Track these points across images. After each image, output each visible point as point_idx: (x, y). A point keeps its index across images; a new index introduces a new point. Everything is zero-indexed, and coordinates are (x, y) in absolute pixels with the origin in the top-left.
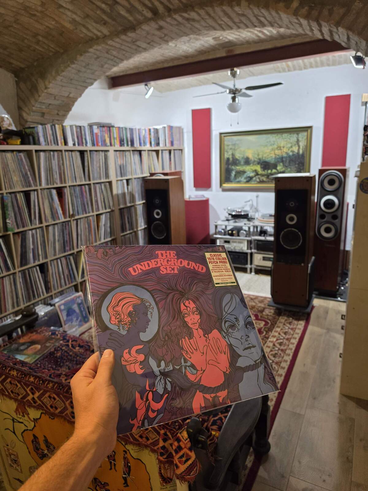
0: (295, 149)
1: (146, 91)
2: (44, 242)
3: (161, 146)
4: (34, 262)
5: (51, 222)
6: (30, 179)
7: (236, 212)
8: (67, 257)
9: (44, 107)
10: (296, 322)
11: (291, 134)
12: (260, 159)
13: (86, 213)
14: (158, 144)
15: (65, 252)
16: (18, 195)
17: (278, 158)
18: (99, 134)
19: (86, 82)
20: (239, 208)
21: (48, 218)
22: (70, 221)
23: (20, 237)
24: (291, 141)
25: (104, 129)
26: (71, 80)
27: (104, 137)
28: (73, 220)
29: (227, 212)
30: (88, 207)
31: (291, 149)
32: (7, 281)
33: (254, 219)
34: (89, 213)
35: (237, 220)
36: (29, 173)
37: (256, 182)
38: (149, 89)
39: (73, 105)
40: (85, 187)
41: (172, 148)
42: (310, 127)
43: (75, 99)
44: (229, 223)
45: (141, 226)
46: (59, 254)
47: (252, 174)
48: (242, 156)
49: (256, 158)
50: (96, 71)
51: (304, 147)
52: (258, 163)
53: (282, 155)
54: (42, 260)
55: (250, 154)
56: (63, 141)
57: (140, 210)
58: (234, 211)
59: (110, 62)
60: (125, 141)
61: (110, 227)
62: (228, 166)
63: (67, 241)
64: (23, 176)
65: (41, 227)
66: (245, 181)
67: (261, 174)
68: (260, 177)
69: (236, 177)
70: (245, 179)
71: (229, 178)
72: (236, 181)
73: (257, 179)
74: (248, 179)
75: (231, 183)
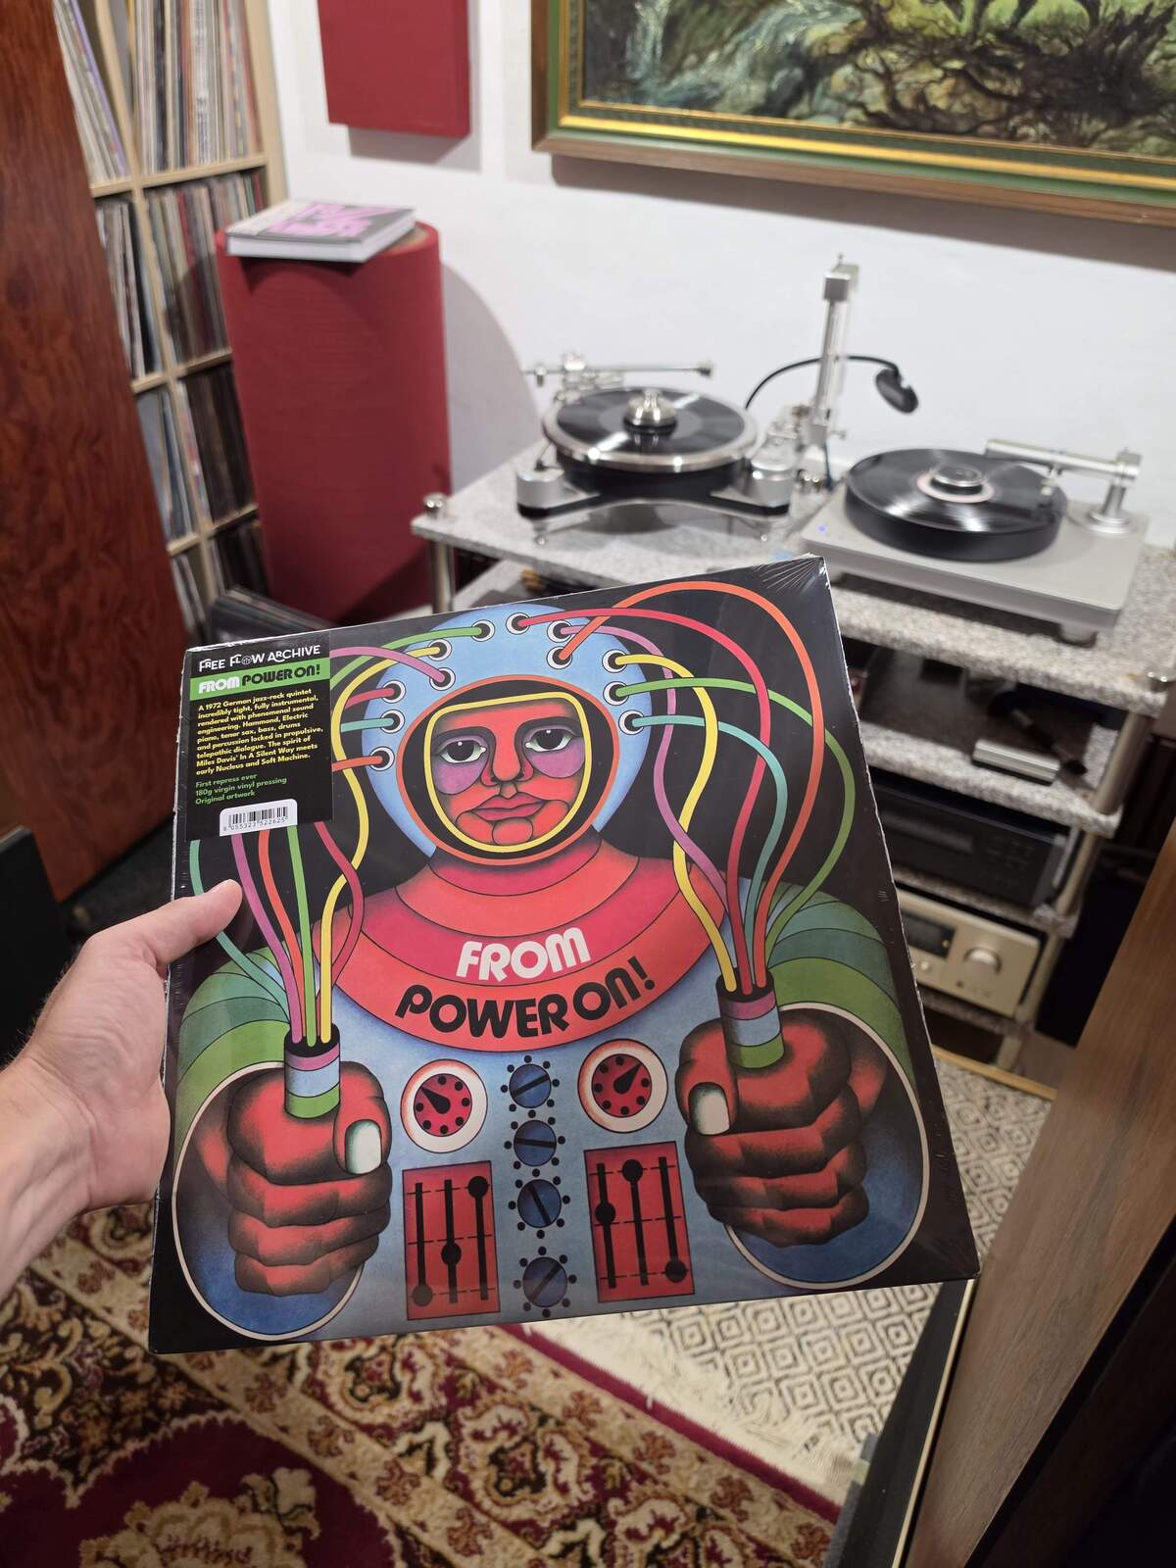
67: (912, 36)
68: (902, 60)
69: (679, 47)
70: (760, 72)
71: (618, 48)
72: (675, 83)
73: (868, 77)
74: (786, 81)
75: (635, 103)
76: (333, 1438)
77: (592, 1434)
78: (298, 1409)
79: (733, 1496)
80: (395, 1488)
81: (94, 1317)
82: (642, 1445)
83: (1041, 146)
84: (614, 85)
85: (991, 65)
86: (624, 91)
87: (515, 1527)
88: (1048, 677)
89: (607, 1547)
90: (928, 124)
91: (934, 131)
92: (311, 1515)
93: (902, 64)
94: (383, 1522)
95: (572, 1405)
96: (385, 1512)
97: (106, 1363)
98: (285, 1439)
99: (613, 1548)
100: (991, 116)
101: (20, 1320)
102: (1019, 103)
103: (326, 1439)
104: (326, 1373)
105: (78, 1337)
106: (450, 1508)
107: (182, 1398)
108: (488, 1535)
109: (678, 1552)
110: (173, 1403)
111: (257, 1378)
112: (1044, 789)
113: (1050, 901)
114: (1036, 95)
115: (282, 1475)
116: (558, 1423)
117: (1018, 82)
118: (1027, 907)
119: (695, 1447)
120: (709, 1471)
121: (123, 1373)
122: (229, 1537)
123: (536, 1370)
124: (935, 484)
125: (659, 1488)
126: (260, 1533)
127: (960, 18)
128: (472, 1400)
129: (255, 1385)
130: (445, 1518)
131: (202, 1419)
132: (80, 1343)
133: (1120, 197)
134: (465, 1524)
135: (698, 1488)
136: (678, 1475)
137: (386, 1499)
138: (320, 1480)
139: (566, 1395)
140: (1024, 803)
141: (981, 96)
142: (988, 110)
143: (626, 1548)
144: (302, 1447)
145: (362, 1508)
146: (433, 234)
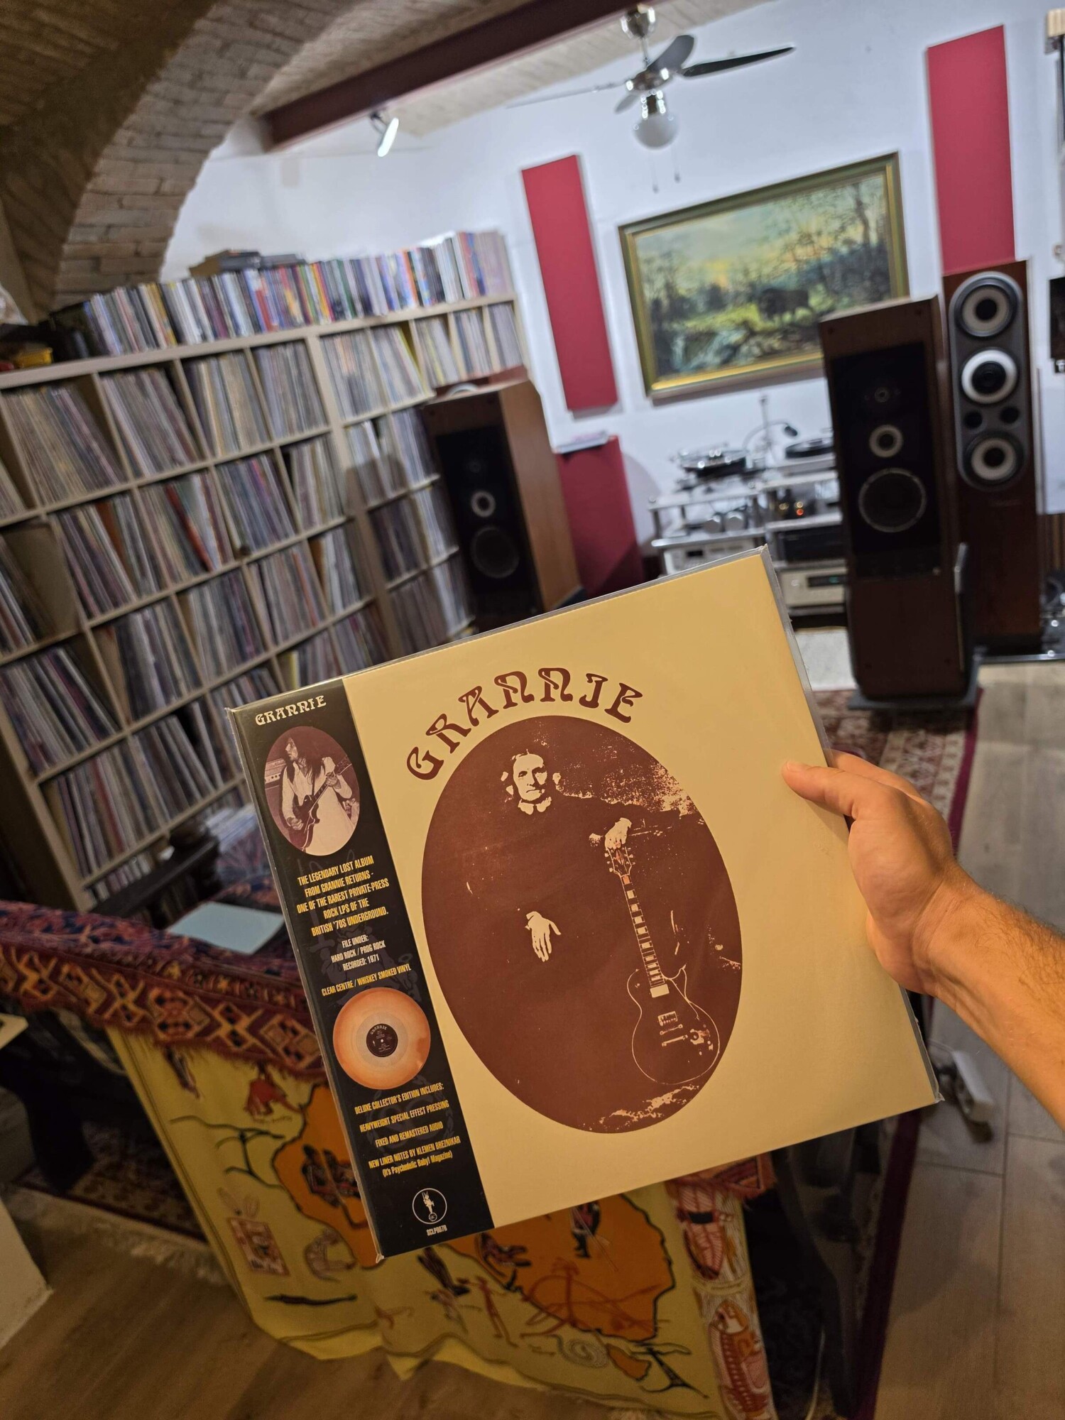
0: (856, 233)
1: (377, 136)
2: (182, 639)
3: (452, 301)
4: (168, 701)
5: (188, 579)
6: (104, 461)
7: (706, 460)
8: (255, 673)
9: (93, 238)
10: (938, 740)
11: (834, 189)
12: (752, 285)
13: (279, 539)
14: (440, 296)
15: (244, 657)
16: (81, 516)
17: (808, 272)
18: (268, 293)
19: (201, 136)
20: (715, 448)
21: (180, 570)
22: (238, 569)
23: (115, 639)
24: (840, 210)
25: (279, 275)
26: (159, 134)
27: (282, 298)
28: (249, 564)
29: (681, 467)
30: (280, 520)
31: (842, 237)
32: (106, 766)
33: (764, 470)
34: (287, 536)
35: (713, 485)
36: (95, 445)
37: (750, 359)
38: (387, 125)
39: (175, 217)
40: (260, 463)
41: (483, 301)
42: (893, 157)
43: (176, 198)
44: (691, 496)
45: (438, 553)
46: (230, 668)
47: (736, 337)
48: (695, 285)
49: (741, 283)
50: (227, 92)
51: (881, 223)
52: (750, 298)
53: (819, 259)
54: (189, 690)
55: (722, 276)
56: (169, 331)
57: (426, 505)
58: (698, 459)
59: (262, 54)
60: (346, 304)
61: (354, 569)
62: (660, 325)
63: (244, 628)
64: (81, 456)
65: (165, 599)
66: (718, 360)
67: (763, 332)
68: (762, 339)
69: (689, 355)
70: (718, 354)
71: (669, 360)
72: (690, 365)
73: (753, 346)
74: (727, 354)
75: (677, 375)
84: (669, 372)
85: (789, 334)
86: (673, 373)
90: (776, 354)
100: (794, 346)
141: (788, 342)
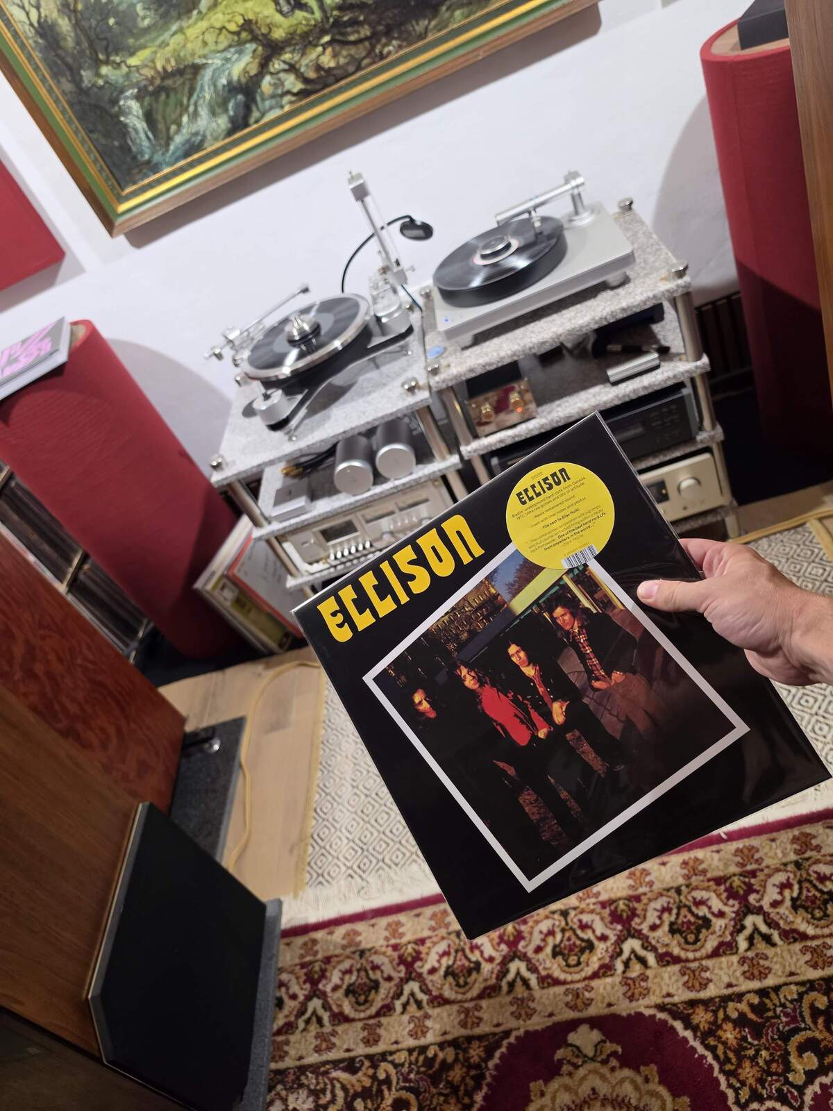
20: (291, 312)
37: (286, 105)
47: (242, 64)
67: (292, 38)
68: (295, 55)
69: (161, 126)
70: (218, 110)
71: (126, 149)
72: (172, 148)
73: (282, 75)
74: (237, 106)
75: (155, 173)
76: (581, 996)
77: (709, 875)
78: (548, 998)
79: (804, 843)
80: (636, 991)
81: (391, 1053)
82: (739, 859)
83: (401, 53)
84: (135, 171)
85: (346, 27)
86: (145, 171)
87: (715, 953)
88: (623, 310)
89: (769, 921)
90: (331, 79)
91: (337, 81)
92: (608, 1044)
93: (297, 57)
94: (647, 1012)
95: (686, 871)
96: (644, 1006)
97: (423, 1069)
98: (555, 1019)
99: (772, 919)
100: (364, 54)
101: (352, 1092)
102: (374, 38)
103: (578, 1000)
104: (545, 969)
105: (392, 1071)
106: (674, 974)
107: (481, 1049)
108: (706, 969)
109: (805, 892)
110: (480, 1057)
111: (511, 1004)
112: (658, 371)
113: (701, 428)
114: (380, 28)
115: (572, 1038)
116: (687, 886)
117: (366, 27)
118: (691, 439)
119: (765, 837)
120: (782, 842)
121: (437, 1066)
122: (577, 1094)
123: (651, 871)
124: (484, 257)
125: (766, 871)
126: (591, 1076)
127: (313, 13)
128: (633, 913)
129: (514, 1008)
130: (677, 981)
131: (503, 1049)
132: (396, 1074)
133: (461, 52)
134: (689, 975)
135: (784, 855)
136: (770, 857)
137: (638, 1000)
138: (594, 1022)
139: (678, 869)
140: (655, 385)
141: (350, 47)
142: (359, 51)
143: (778, 913)
144: (571, 1015)
145: (629, 1015)
146: (87, 323)
